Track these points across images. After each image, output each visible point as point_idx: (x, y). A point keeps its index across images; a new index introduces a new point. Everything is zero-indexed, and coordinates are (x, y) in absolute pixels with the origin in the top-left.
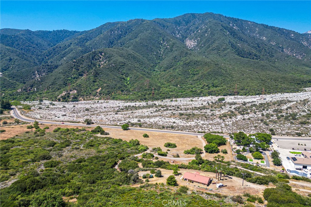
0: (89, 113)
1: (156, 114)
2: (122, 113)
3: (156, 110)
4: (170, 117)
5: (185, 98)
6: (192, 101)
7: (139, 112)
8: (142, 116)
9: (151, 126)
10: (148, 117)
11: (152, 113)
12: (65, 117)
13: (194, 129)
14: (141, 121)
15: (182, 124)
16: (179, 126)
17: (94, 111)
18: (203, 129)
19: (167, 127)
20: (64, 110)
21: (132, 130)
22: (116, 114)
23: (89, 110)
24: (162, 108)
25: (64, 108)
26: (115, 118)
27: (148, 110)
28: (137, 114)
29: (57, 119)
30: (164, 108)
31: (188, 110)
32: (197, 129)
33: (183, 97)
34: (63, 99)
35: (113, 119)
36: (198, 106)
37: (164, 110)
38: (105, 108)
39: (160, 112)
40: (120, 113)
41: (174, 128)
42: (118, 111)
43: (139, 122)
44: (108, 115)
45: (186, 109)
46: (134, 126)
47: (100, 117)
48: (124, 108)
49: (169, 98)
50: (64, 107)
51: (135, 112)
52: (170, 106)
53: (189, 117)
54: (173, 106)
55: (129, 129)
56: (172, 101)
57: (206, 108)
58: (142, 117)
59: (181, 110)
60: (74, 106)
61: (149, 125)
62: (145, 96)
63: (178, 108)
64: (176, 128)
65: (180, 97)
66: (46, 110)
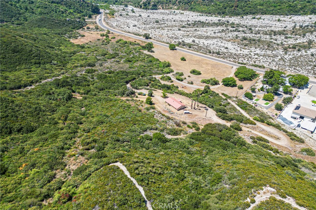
0: (156, 26)
1: (219, 35)
2: (186, 29)
3: (223, 30)
4: (229, 41)
5: (274, 15)
6: (279, 20)
7: (202, 31)
8: (202, 36)
9: (199, 49)
10: (207, 38)
11: (215, 33)
12: (134, 27)
13: (239, 58)
14: (196, 42)
15: (234, 51)
16: (228, 53)
17: (162, 24)
18: (250, 59)
19: (214, 53)
20: (139, 19)
21: (178, 51)
22: (179, 30)
23: (158, 22)
24: (232, 27)
25: (140, 18)
26: (175, 35)
27: (214, 29)
28: (199, 33)
29: (127, 29)
30: (234, 27)
31: (259, 33)
32: (243, 59)
33: (272, 14)
34: (144, 5)
35: (173, 35)
36: (277, 30)
37: (231, 31)
38: (174, 21)
39: (224, 33)
40: (184, 29)
41: (220, 54)
42: (183, 27)
43: (193, 43)
44: (171, 30)
45: (258, 32)
46: (184, 47)
47: (163, 31)
48: (192, 23)
49: (254, 13)
50: (140, 16)
51: (199, 29)
52: (244, 25)
53: (251, 43)
54: (246, 27)
55: (176, 50)
56: (254, 18)
57: (283, 34)
58: (200, 37)
59: (252, 32)
60: (149, 16)
61: (198, 48)
62: (225, 8)
63: (250, 29)
64: (222, 54)
65: (269, 14)
66: (125, 18)
